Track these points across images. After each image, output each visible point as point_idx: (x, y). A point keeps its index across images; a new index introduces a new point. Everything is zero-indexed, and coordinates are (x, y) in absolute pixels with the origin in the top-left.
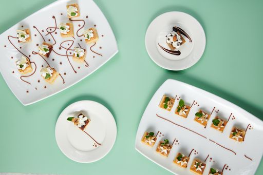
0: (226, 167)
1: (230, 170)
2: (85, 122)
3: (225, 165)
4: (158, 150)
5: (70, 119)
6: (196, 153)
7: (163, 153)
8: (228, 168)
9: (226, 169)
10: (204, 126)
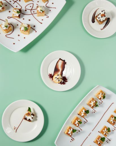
0: (73, 139)
1: (71, 141)
2: (29, 119)
3: (74, 139)
4: (93, 99)
5: (29, 109)
6: (85, 122)
7: (91, 102)
8: (72, 141)
9: (72, 139)
10: (100, 131)
